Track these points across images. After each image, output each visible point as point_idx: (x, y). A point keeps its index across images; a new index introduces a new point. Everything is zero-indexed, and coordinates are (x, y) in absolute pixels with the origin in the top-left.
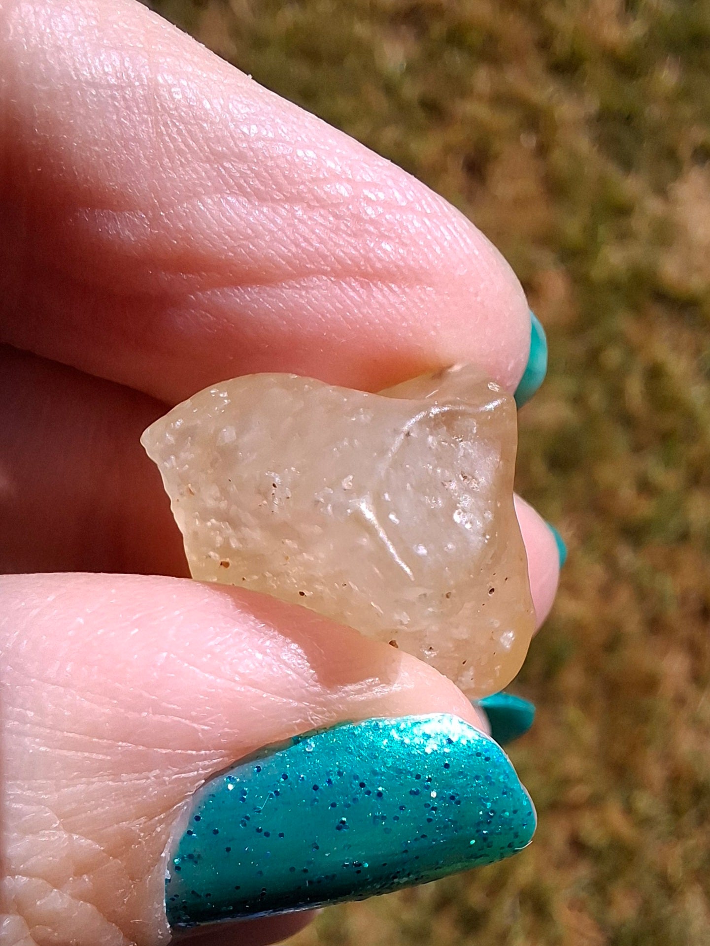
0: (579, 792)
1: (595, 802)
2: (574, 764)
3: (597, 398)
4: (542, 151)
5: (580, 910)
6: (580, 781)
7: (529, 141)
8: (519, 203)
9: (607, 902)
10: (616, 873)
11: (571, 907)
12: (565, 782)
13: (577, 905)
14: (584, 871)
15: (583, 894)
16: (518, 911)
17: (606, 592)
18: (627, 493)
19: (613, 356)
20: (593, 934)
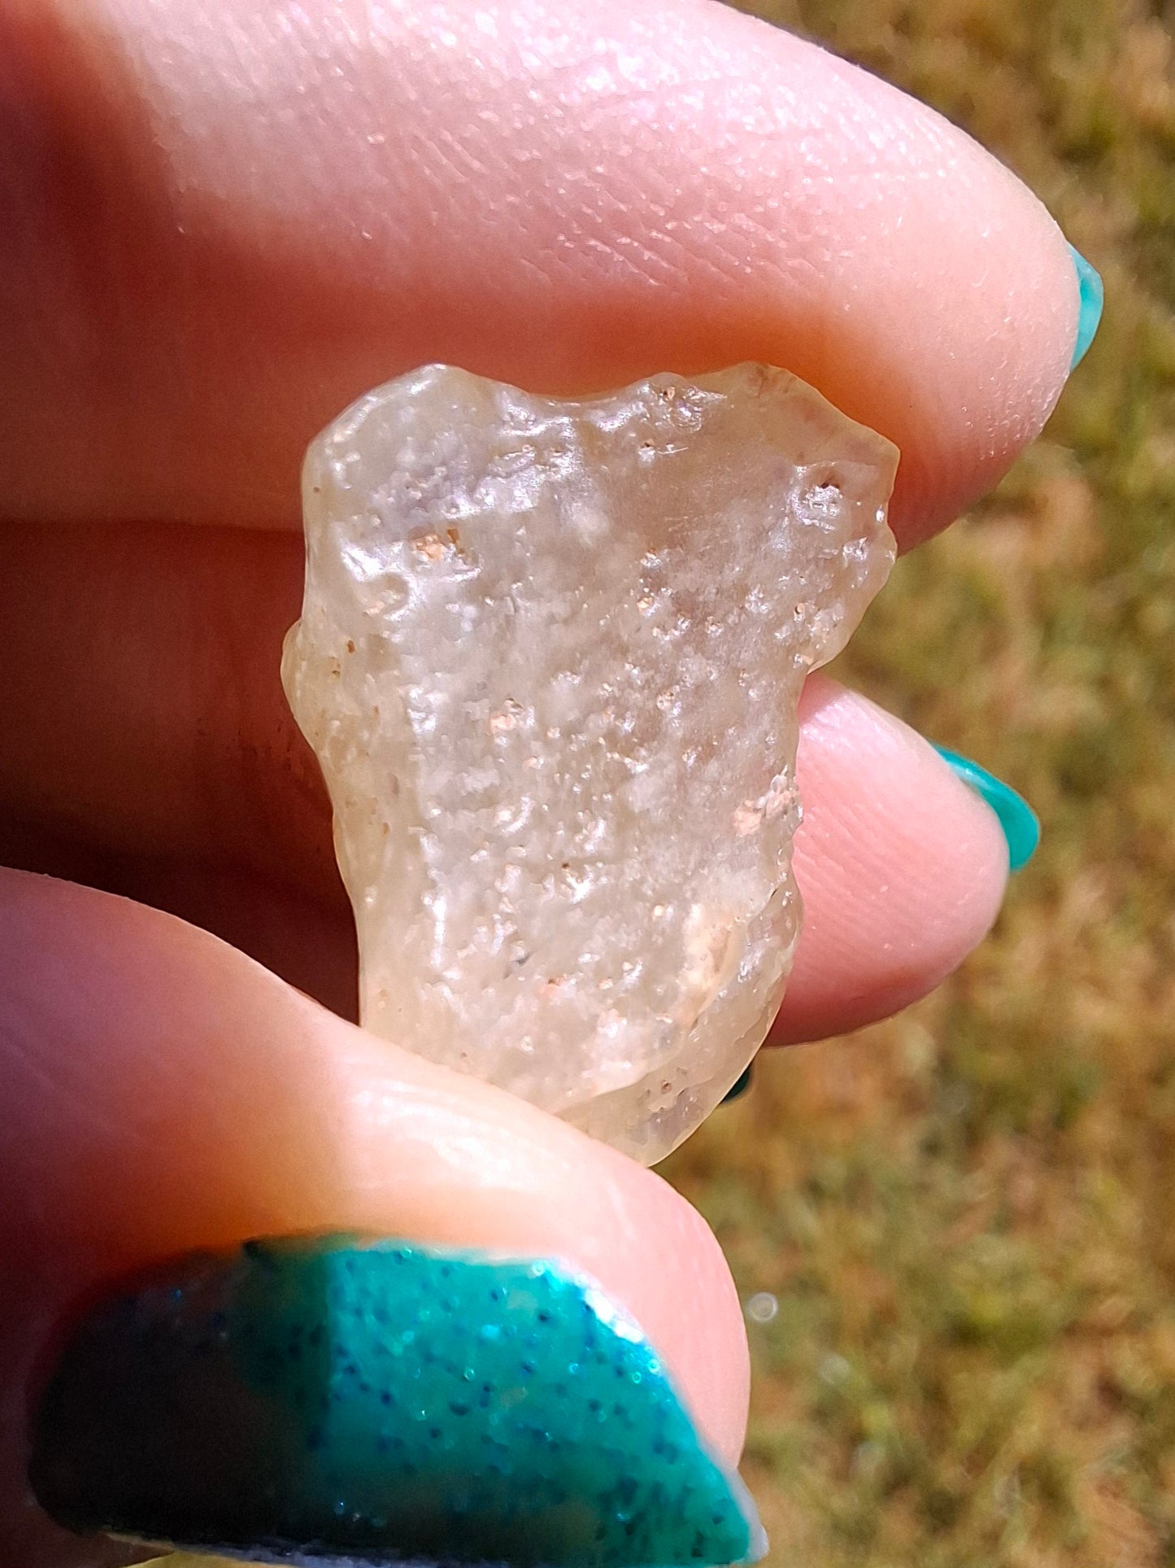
2: (1103, 1263)
5: (1116, 1496)
6: (1114, 1290)
11: (1102, 1489)
12: (1091, 1291)
13: (1111, 1488)
14: (1121, 1434)
15: (1119, 1471)
16: (1017, 1496)
20: (1139, 1534)
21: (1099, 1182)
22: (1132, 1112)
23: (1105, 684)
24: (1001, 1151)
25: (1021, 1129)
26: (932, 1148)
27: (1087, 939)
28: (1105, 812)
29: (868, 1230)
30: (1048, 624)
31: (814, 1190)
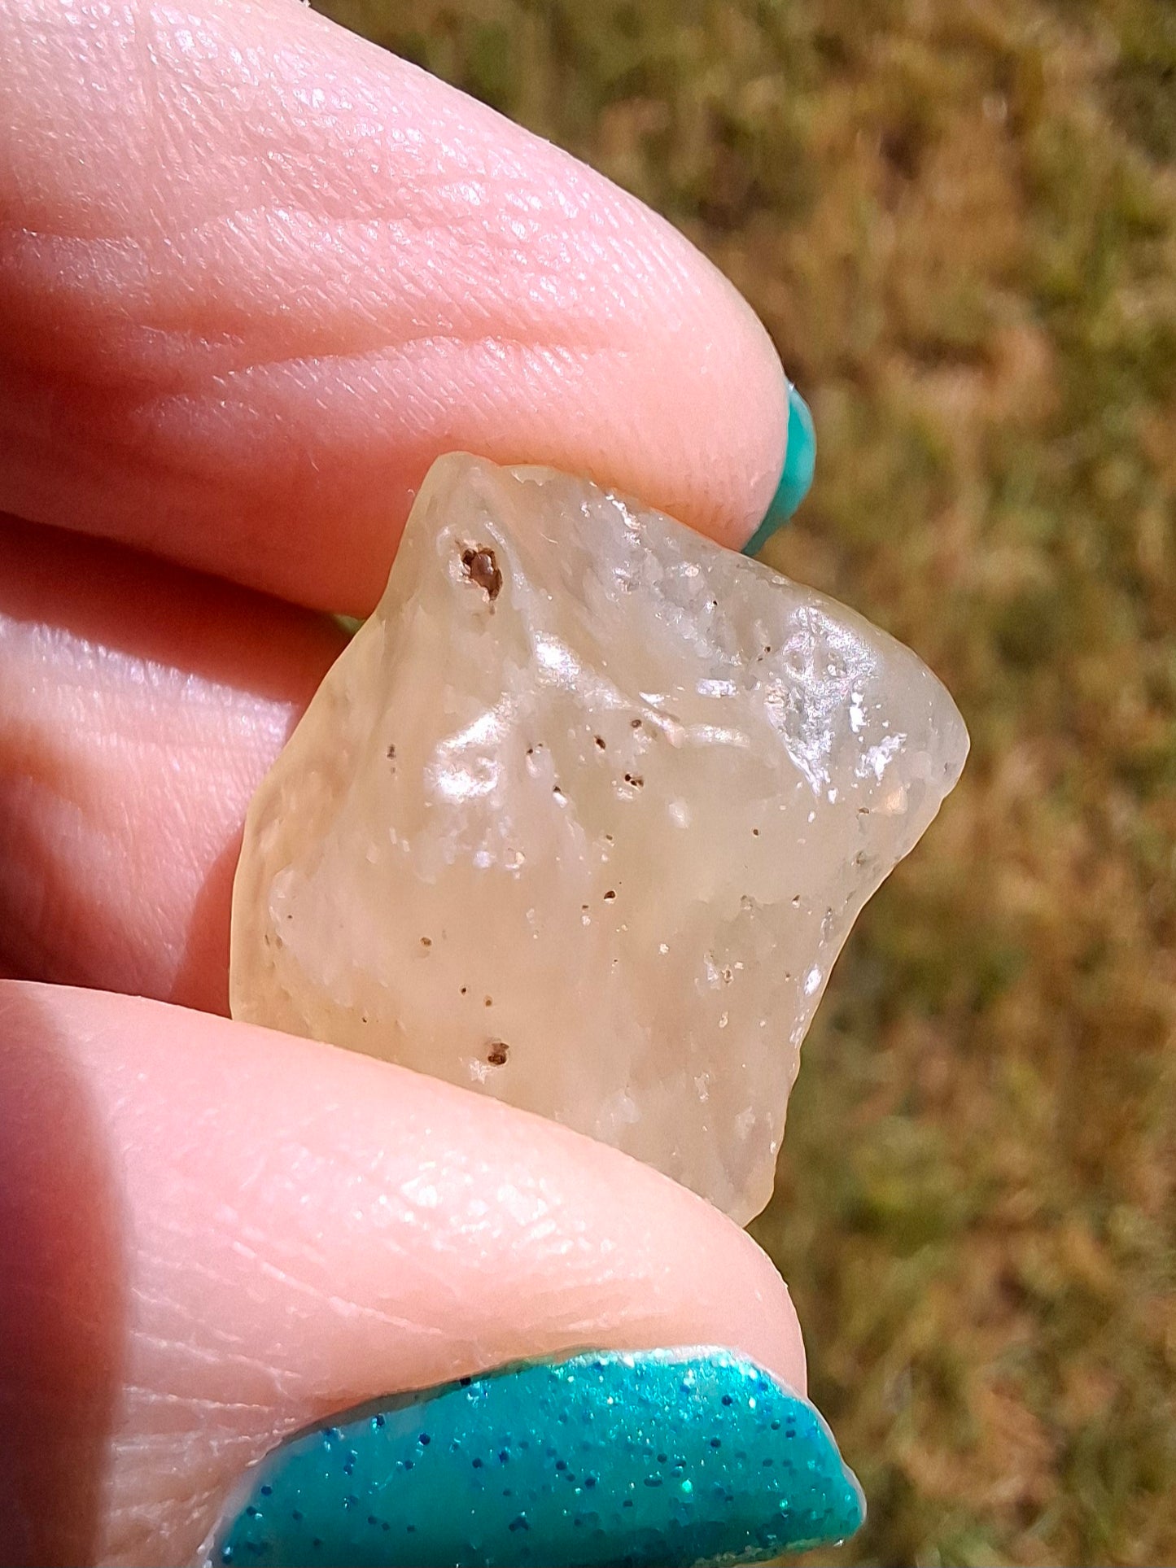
0: (1021, 1203)
1: (1046, 1221)
3: (1085, 546)
4: (1017, 126)
7: (995, 110)
8: (972, 213)
9: (1058, 1388)
10: (1078, 1340)
17: (1084, 873)
18: (1129, 707)
19: (1118, 477)
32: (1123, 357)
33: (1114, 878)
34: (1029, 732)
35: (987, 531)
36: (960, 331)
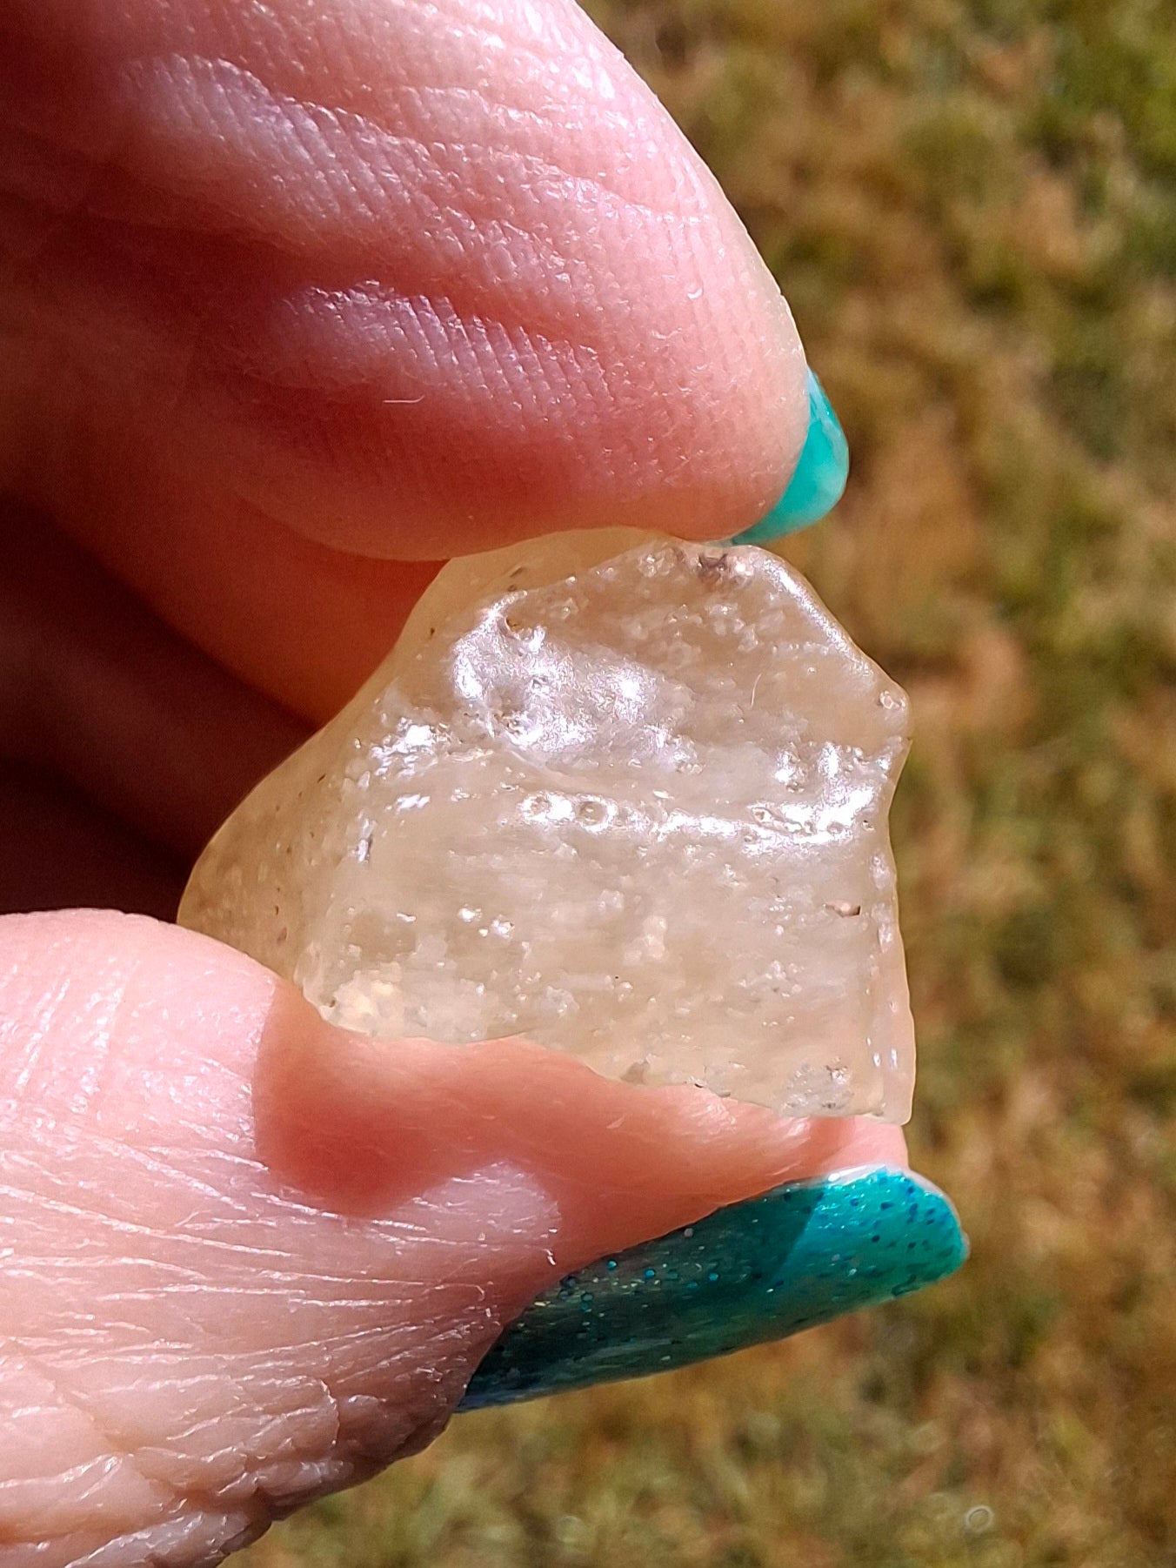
2: (1071, 1522)
3: (1075, 857)
6: (1085, 1553)
17: (1111, 1199)
18: (1137, 1023)
19: (1099, 782)
21: (1063, 1426)
22: (1095, 1345)
23: (1043, 858)
24: (952, 1391)
25: (973, 1368)
26: (875, 1392)
27: (1037, 1144)
28: (1050, 1003)
29: (807, 1491)
30: (979, 793)
31: (744, 1447)
32: (1093, 659)
33: (1142, 1205)
34: (1039, 1056)
35: (974, 844)
36: (926, 640)
